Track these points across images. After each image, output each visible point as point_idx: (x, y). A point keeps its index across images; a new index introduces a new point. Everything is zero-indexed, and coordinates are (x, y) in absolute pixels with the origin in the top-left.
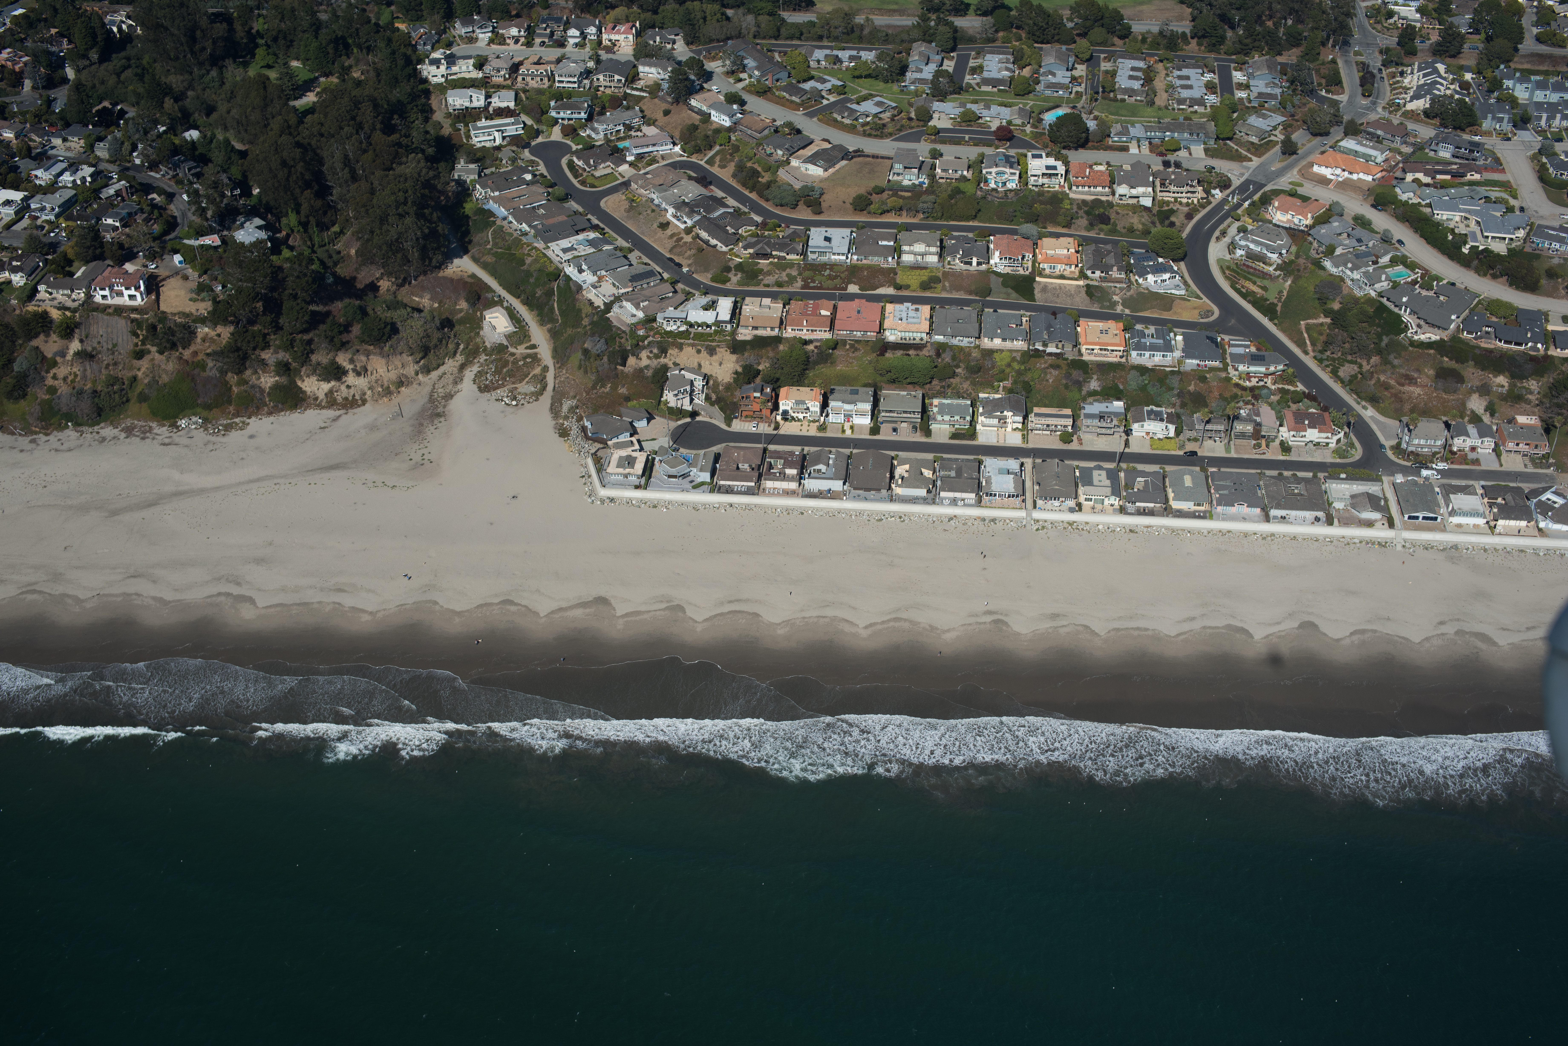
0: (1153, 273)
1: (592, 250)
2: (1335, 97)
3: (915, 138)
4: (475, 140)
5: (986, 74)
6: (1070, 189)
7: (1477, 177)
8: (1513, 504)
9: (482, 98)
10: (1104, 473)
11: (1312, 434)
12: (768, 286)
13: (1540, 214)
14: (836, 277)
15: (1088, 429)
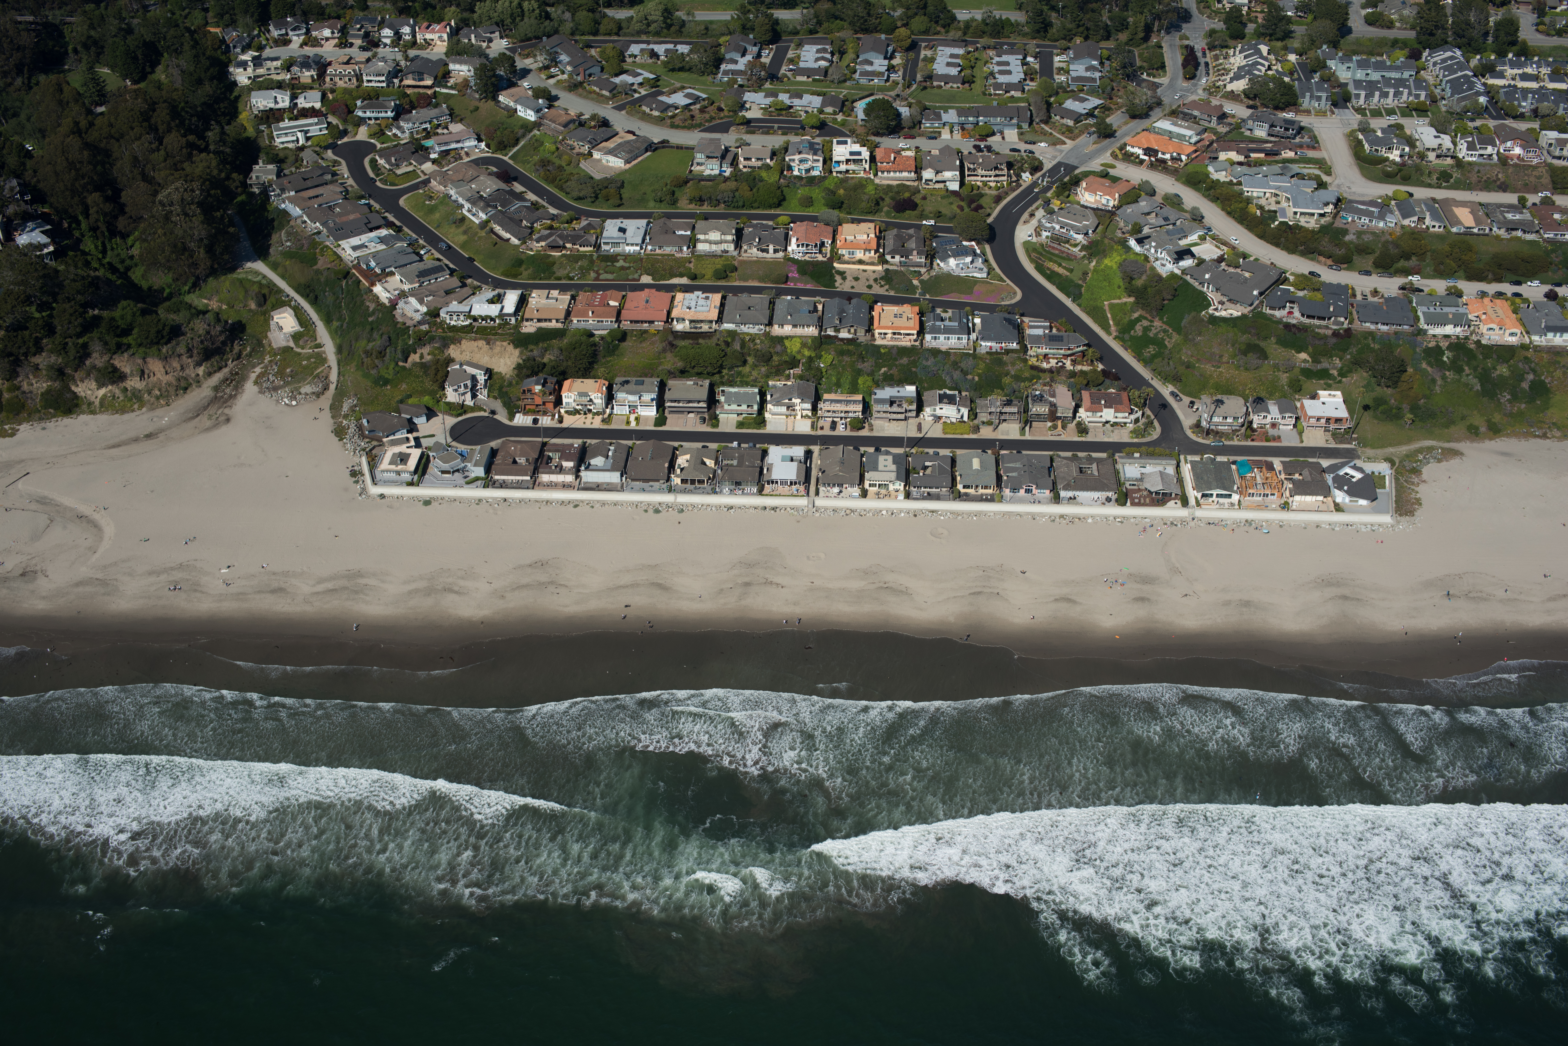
0: (956, 256)
1: (384, 247)
2: (1156, 80)
3: (724, 128)
4: (277, 141)
5: (802, 65)
6: (876, 175)
7: (1290, 154)
8: (1309, 479)
9: (287, 99)
10: (891, 458)
11: (1108, 414)
12: (557, 279)
13: (1353, 190)
14: (629, 268)
15: (878, 415)
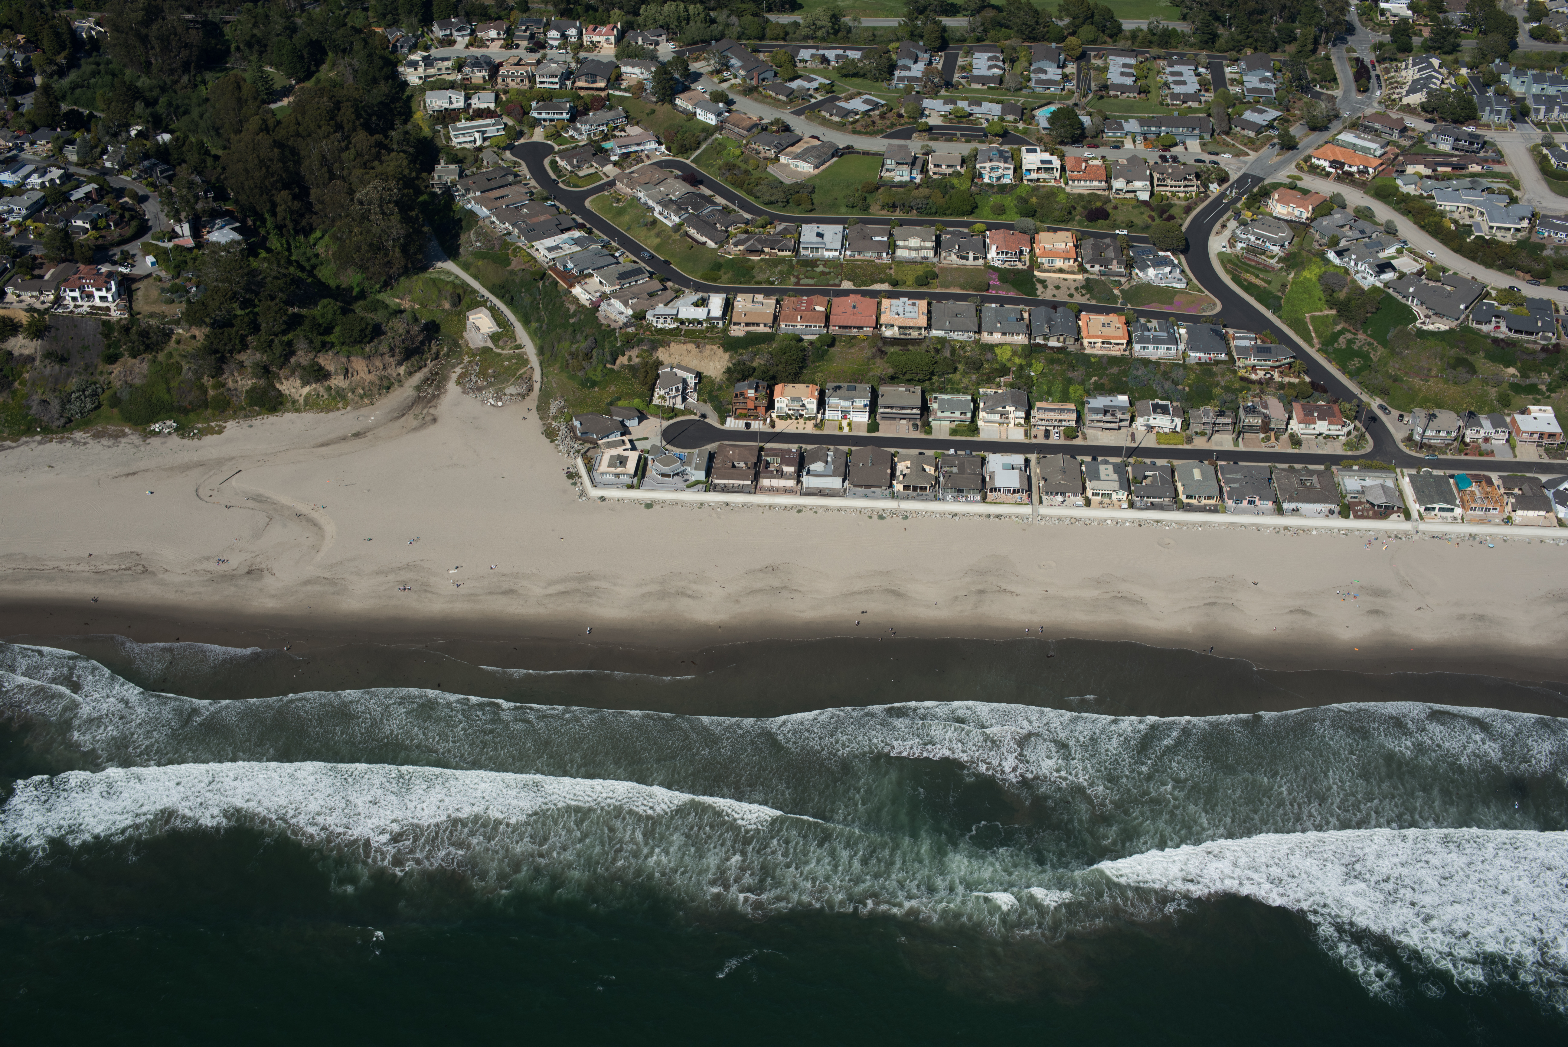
0: (1154, 266)
1: (579, 249)
2: (1329, 92)
3: (907, 135)
4: (455, 141)
5: (975, 72)
6: (1066, 184)
7: (1477, 168)
8: (1529, 493)
9: (462, 99)
10: (1110, 468)
11: (1322, 427)
12: (759, 283)
13: (1544, 204)
14: (829, 273)
15: (1092, 424)
